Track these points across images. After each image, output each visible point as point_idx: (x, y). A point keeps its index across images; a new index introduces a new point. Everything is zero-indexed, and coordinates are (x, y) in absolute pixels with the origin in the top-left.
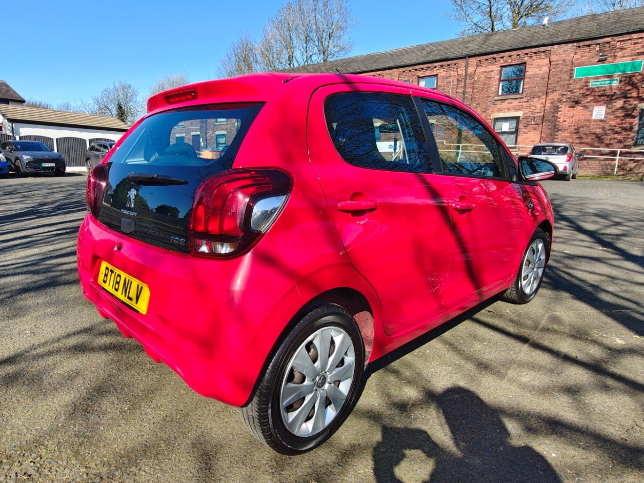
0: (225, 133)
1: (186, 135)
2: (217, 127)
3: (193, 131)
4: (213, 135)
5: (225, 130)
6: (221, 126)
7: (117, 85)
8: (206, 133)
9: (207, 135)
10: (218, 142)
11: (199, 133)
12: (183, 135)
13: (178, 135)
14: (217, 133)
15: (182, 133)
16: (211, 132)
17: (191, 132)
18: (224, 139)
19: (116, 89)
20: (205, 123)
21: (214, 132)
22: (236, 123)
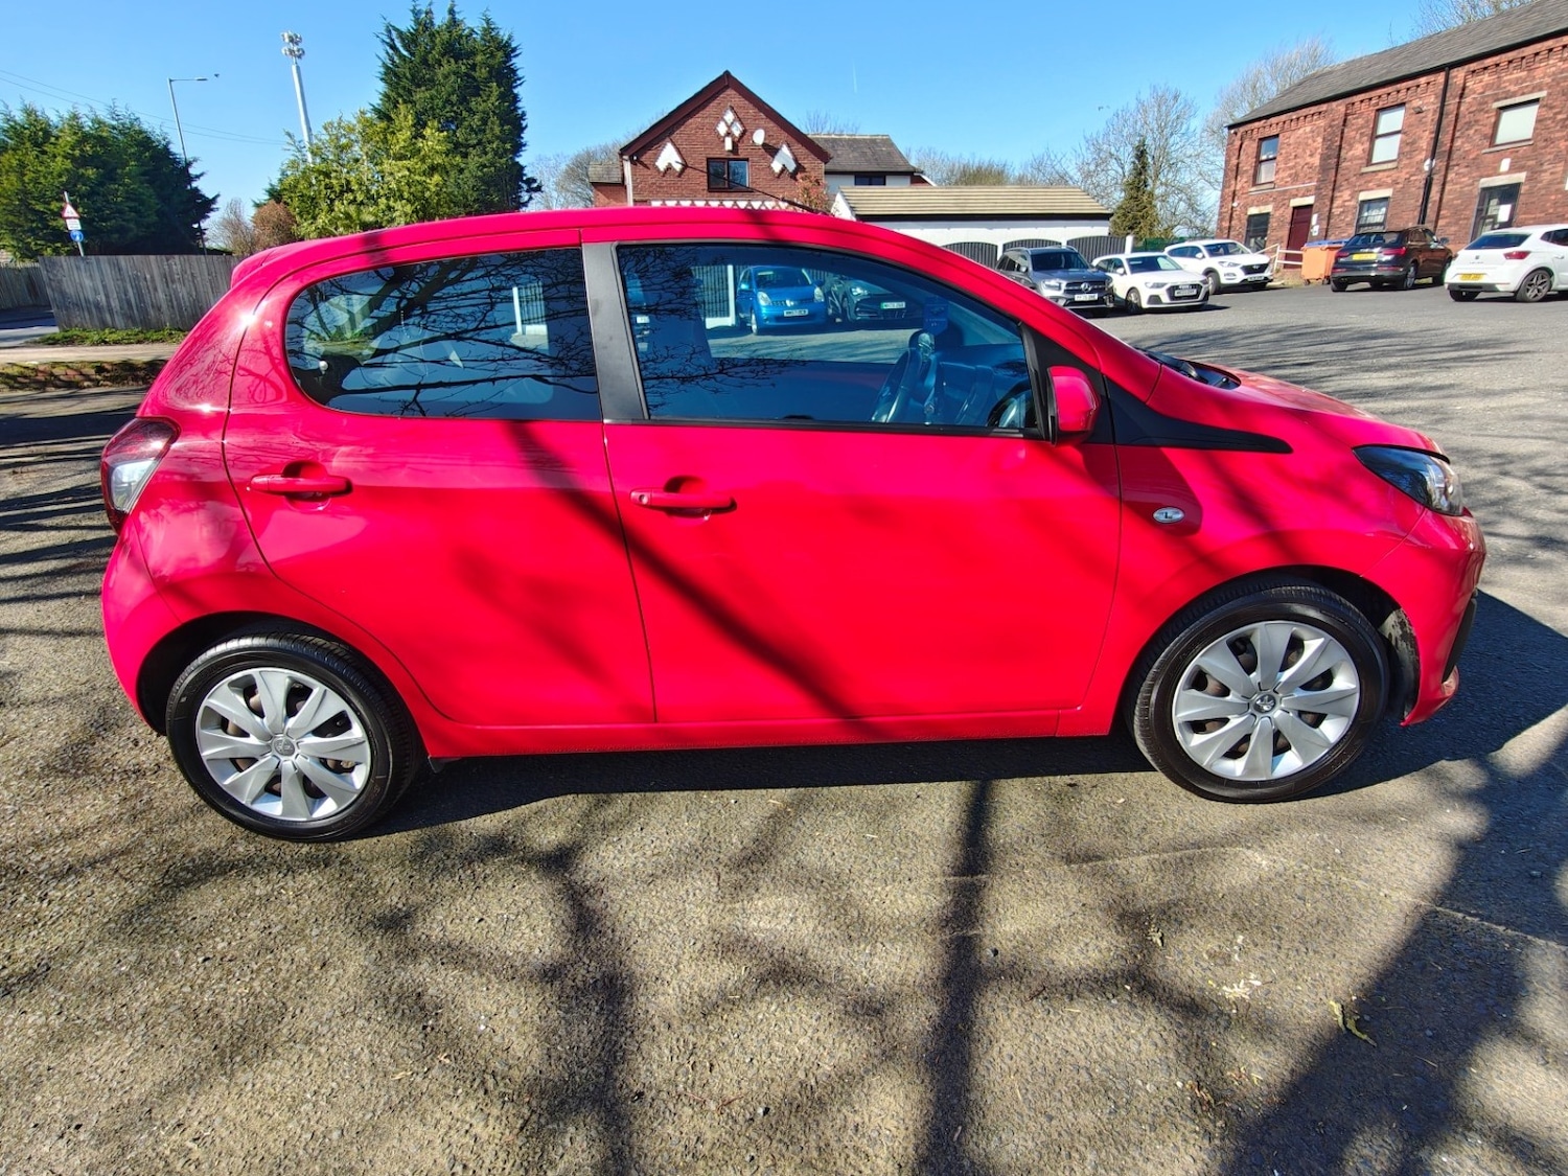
0: (1387, 193)
1: (1276, 209)
2: (1368, 178)
3: (1296, 196)
4: (1352, 203)
5: (1388, 186)
6: (1381, 174)
7: (1146, 96)
8: (1332, 200)
9: (1335, 205)
10: (1362, 222)
11: (1310, 200)
12: (1268, 209)
13: (1253, 211)
14: (1363, 196)
15: (1266, 203)
16: (1346, 195)
17: (1289, 199)
18: (1384, 210)
19: (1143, 108)
20: (1333, 171)
21: (1353, 196)
22: (1428, 162)
